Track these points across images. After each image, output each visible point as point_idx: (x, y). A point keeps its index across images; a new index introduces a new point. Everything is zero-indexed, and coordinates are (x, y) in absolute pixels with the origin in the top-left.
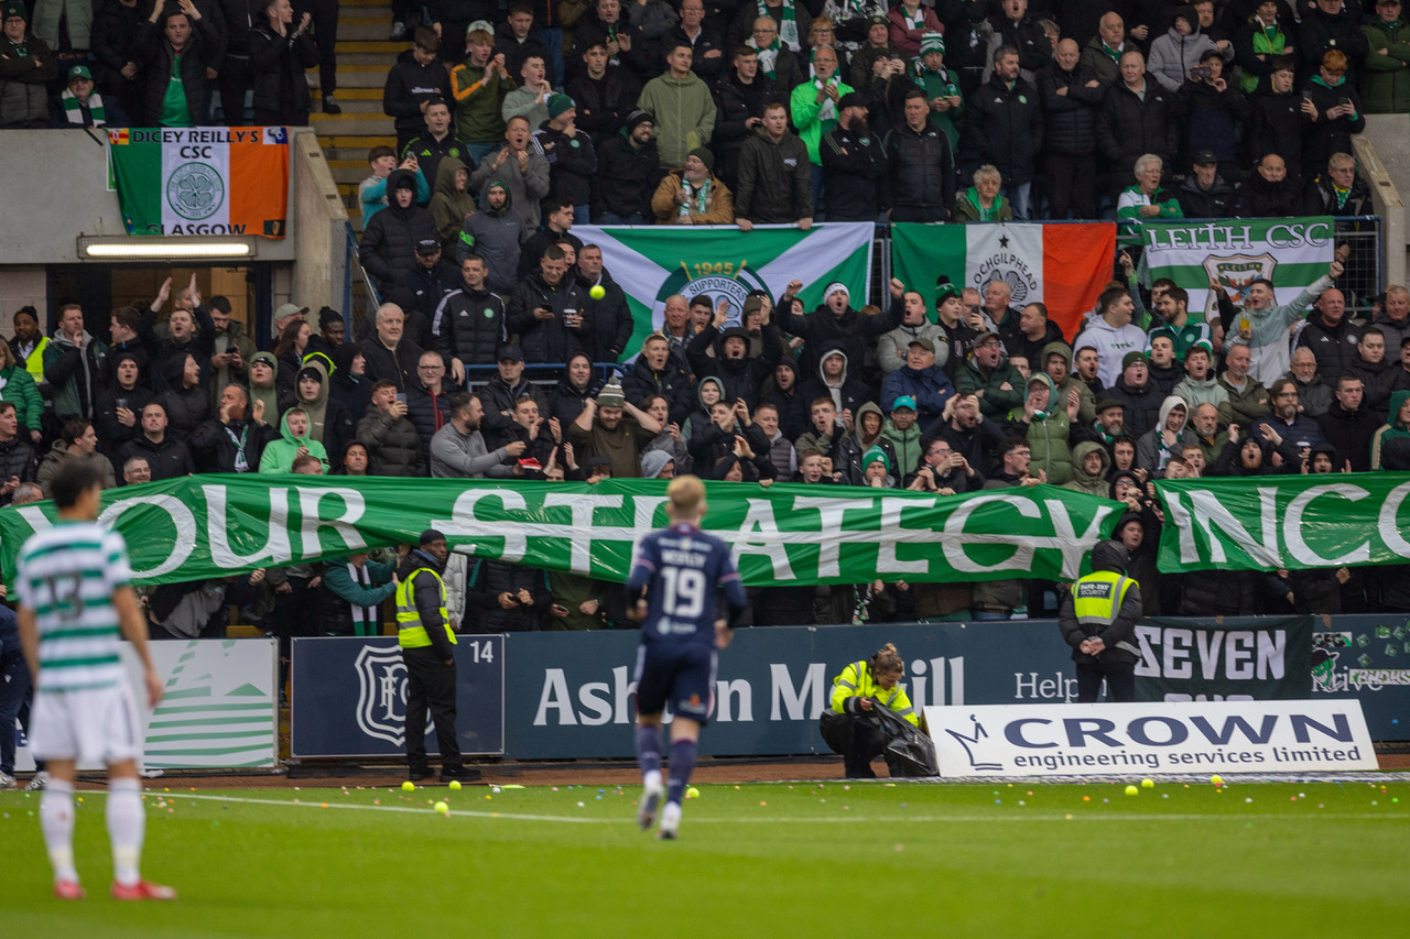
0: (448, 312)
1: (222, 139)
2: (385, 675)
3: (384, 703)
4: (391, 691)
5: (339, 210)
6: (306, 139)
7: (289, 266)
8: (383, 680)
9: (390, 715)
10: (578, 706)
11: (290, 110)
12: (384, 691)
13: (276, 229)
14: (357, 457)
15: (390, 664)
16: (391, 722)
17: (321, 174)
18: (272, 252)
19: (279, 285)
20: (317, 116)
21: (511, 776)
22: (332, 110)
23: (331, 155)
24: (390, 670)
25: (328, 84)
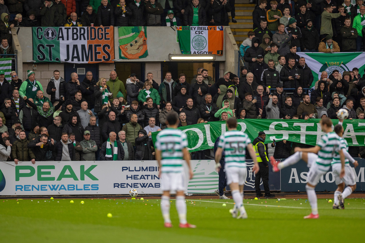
0: (264, 75)
1: (206, 29)
2: (250, 170)
3: (249, 177)
4: (251, 174)
5: (236, 48)
6: (228, 29)
7: (224, 62)
8: (249, 171)
9: (251, 180)
10: (300, 178)
11: (224, 22)
12: (250, 174)
13: (220, 53)
14: (243, 113)
15: (251, 167)
16: (251, 182)
17: (232, 38)
18: (219, 59)
19: (221, 67)
20: (231, 23)
21: (283, 196)
22: (235, 22)
23: (234, 33)
24: (251, 168)
25: (233, 15)
